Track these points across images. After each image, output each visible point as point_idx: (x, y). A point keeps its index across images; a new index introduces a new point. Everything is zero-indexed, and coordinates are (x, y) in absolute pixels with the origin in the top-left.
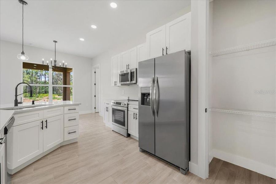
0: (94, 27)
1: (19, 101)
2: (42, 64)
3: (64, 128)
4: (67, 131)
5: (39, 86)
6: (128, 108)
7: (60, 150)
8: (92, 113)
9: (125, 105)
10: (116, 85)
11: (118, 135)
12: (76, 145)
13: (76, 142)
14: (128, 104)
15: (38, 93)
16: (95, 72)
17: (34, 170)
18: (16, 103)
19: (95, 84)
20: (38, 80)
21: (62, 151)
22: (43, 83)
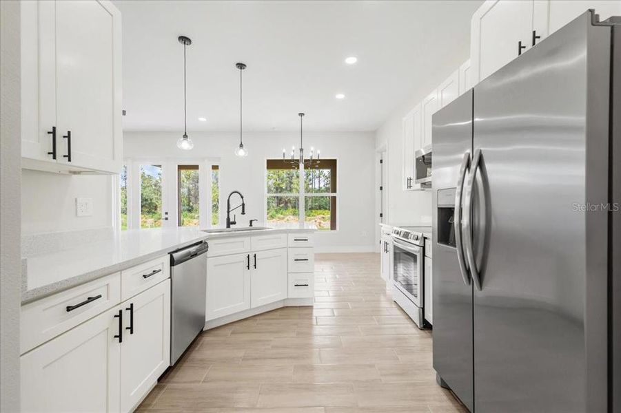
0: (351, 60)
1: (232, 220)
2: (282, 158)
3: (288, 273)
4: (293, 280)
5: (312, 197)
6: (424, 248)
7: (278, 313)
8: (374, 253)
9: (417, 239)
10: (410, 187)
11: (403, 317)
12: (306, 312)
13: (311, 307)
14: (425, 238)
15: (310, 209)
16: (381, 161)
17: (232, 333)
18: (229, 223)
19: (381, 188)
20: (310, 186)
21: (280, 315)
22: (316, 192)
